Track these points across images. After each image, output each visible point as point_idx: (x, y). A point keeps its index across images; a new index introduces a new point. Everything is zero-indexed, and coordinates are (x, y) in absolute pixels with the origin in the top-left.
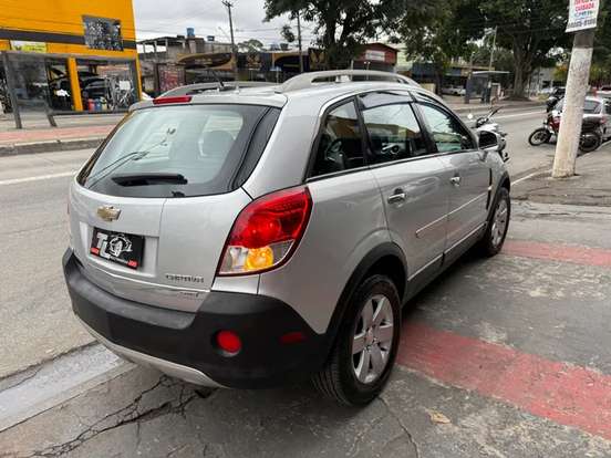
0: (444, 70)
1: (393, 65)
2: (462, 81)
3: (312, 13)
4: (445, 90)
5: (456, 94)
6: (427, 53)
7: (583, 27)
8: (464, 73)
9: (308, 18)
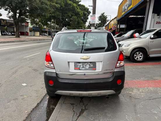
0: (42, 29)
1: (28, 26)
2: (46, 32)
3: (7, 8)
4: (42, 34)
5: (45, 35)
6: (37, 24)
7: (93, 23)
8: (46, 30)
9: (6, 10)
